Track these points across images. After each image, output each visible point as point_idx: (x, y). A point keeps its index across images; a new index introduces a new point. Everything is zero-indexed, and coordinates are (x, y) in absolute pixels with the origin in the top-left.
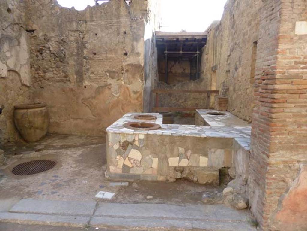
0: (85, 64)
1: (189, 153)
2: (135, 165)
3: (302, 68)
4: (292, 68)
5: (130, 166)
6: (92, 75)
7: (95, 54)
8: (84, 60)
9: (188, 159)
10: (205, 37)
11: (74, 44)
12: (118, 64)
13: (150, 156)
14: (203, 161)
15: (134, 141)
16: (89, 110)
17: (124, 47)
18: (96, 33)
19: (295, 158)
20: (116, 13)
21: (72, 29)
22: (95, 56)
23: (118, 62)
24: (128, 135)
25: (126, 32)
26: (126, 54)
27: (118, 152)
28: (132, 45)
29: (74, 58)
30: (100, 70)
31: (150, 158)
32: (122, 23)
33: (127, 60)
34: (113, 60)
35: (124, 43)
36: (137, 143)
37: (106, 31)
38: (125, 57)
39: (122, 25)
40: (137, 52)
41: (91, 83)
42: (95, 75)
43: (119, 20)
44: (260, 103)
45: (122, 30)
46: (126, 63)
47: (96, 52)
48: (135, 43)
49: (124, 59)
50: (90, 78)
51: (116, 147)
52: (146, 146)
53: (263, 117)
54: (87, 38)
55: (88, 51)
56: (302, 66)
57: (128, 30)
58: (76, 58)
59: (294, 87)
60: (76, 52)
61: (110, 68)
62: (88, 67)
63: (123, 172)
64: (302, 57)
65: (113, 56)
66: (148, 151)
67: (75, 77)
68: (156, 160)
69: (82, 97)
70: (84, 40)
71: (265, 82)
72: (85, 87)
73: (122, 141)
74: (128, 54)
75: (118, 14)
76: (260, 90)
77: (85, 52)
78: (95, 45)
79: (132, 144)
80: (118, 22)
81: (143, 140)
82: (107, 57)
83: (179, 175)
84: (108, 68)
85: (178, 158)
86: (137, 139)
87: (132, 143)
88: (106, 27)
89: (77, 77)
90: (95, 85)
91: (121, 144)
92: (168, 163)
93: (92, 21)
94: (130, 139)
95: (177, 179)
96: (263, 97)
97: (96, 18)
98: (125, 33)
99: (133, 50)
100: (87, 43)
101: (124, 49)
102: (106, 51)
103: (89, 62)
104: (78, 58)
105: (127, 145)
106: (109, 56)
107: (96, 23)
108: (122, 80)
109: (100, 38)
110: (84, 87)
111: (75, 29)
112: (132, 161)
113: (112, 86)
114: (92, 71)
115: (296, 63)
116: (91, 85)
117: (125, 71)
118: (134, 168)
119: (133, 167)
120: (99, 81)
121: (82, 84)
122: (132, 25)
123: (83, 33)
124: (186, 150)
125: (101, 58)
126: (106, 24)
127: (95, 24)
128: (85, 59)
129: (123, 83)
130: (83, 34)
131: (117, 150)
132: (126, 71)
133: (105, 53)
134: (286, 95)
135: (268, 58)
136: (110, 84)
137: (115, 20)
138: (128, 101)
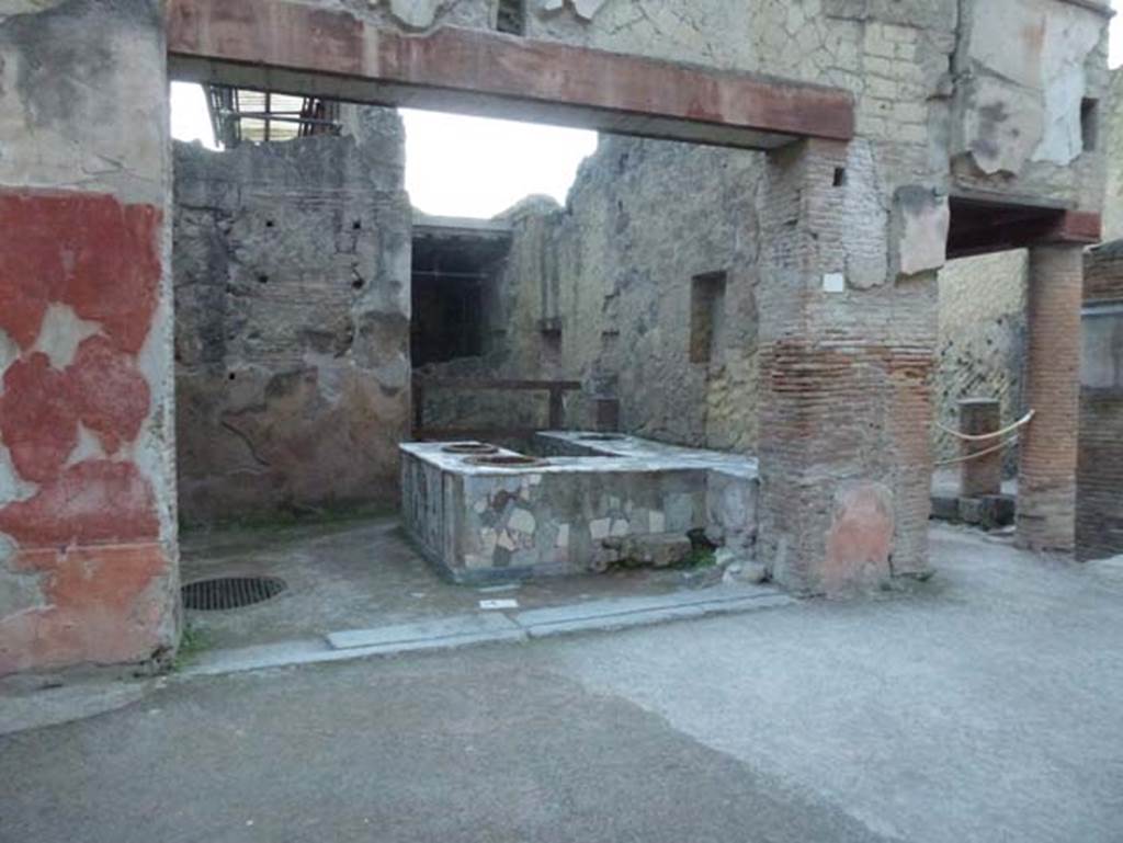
0: (231, 306)
1: (629, 506)
2: (521, 546)
3: (836, 339)
4: (824, 339)
5: (511, 548)
6: (254, 342)
7: (263, 279)
8: (230, 295)
9: (628, 521)
10: (505, 236)
11: (197, 246)
12: (337, 310)
13: (553, 521)
14: (656, 520)
15: (519, 490)
16: (244, 446)
17: (355, 265)
18: (270, 219)
19: (834, 473)
20: (334, 171)
21: (191, 202)
22: (263, 286)
23: (336, 306)
24: (507, 479)
25: (363, 225)
26: (358, 284)
27: (486, 519)
28: (379, 261)
29: (196, 291)
30: (280, 326)
31: (552, 526)
32: (349, 199)
33: (364, 301)
34: (321, 300)
35: (355, 253)
36: (525, 495)
37: (303, 218)
38: (357, 292)
39: (350, 203)
40: (392, 278)
41: (251, 365)
42: (263, 339)
43: (338, 190)
44: (775, 394)
45: (348, 218)
46: (363, 310)
47: (269, 272)
48: (387, 255)
49: (355, 299)
50: (248, 350)
51: (481, 507)
52: (545, 499)
53: (785, 415)
54: (238, 232)
55: (246, 269)
56: (834, 336)
57: (365, 217)
58: (203, 289)
59: (828, 367)
60: (205, 272)
61: (311, 320)
62: (242, 316)
63: (495, 565)
64: (834, 324)
65: (321, 285)
66: (548, 511)
67: (200, 346)
68: (565, 528)
69: (223, 406)
70: (229, 239)
71: (781, 359)
72: (232, 376)
73: (494, 492)
74: (366, 286)
75: (340, 173)
76: (774, 373)
77: (233, 270)
78: (265, 255)
79: (515, 498)
80: (336, 195)
81: (540, 486)
82: (302, 289)
83: (614, 556)
84: (304, 320)
85: (608, 520)
86: (525, 485)
87: (515, 496)
88: (301, 206)
89: (205, 346)
90: (266, 372)
91: (492, 499)
92: (590, 534)
93: (256, 184)
94: (511, 487)
95: (611, 564)
96: (781, 384)
97: (272, 177)
98: (357, 226)
99: (381, 273)
100: (239, 246)
101: (354, 271)
102: (301, 273)
103: (244, 303)
104: (210, 290)
105: (505, 502)
106: (310, 285)
107: (270, 191)
108: (349, 357)
109: (281, 235)
110: (227, 377)
111: (202, 202)
112: (515, 537)
113: (320, 372)
114: (254, 327)
115: (828, 332)
116: (252, 369)
117: (357, 331)
118: (520, 554)
119: (516, 550)
120: (278, 357)
121: (223, 367)
122: (379, 207)
123: (230, 216)
124: (624, 501)
125: (283, 291)
126: (301, 198)
127: (268, 194)
128: (234, 293)
129: (352, 363)
130: (230, 219)
131: (482, 516)
132: (361, 331)
133: (297, 277)
134: (819, 379)
135: (788, 322)
136: (314, 369)
137: (328, 189)
138: (368, 414)
